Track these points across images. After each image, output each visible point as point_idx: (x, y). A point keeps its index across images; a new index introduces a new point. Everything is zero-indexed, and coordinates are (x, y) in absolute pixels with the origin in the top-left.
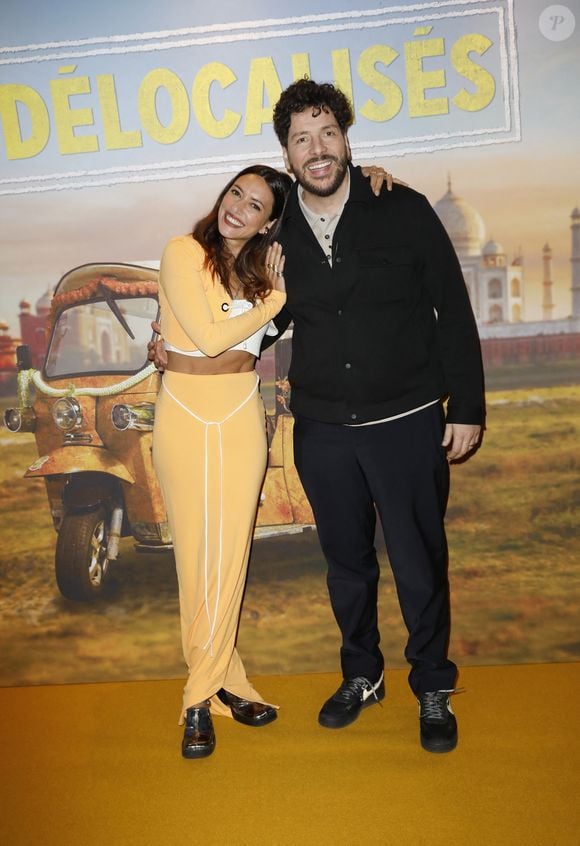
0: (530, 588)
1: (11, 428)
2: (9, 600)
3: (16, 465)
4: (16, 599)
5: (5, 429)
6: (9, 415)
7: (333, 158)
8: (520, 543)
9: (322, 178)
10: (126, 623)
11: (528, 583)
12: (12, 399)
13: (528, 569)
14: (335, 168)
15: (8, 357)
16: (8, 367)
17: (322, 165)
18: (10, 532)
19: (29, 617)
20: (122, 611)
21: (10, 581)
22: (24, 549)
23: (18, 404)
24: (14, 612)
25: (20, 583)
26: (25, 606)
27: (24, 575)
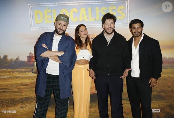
0: (127, 107)
1: (32, 73)
2: (30, 105)
3: (33, 80)
4: (31, 105)
5: (31, 73)
6: (32, 70)
7: (112, 28)
8: (126, 99)
9: (109, 31)
10: (52, 110)
11: (127, 106)
12: (33, 67)
13: (127, 104)
14: (112, 30)
15: (33, 60)
16: (33, 61)
17: (110, 29)
18: (31, 92)
19: (33, 108)
20: (51, 108)
21: (30, 101)
22: (33, 95)
23: (34, 68)
24: (31, 107)
25: (32, 102)
26: (33, 106)
27: (33, 100)
